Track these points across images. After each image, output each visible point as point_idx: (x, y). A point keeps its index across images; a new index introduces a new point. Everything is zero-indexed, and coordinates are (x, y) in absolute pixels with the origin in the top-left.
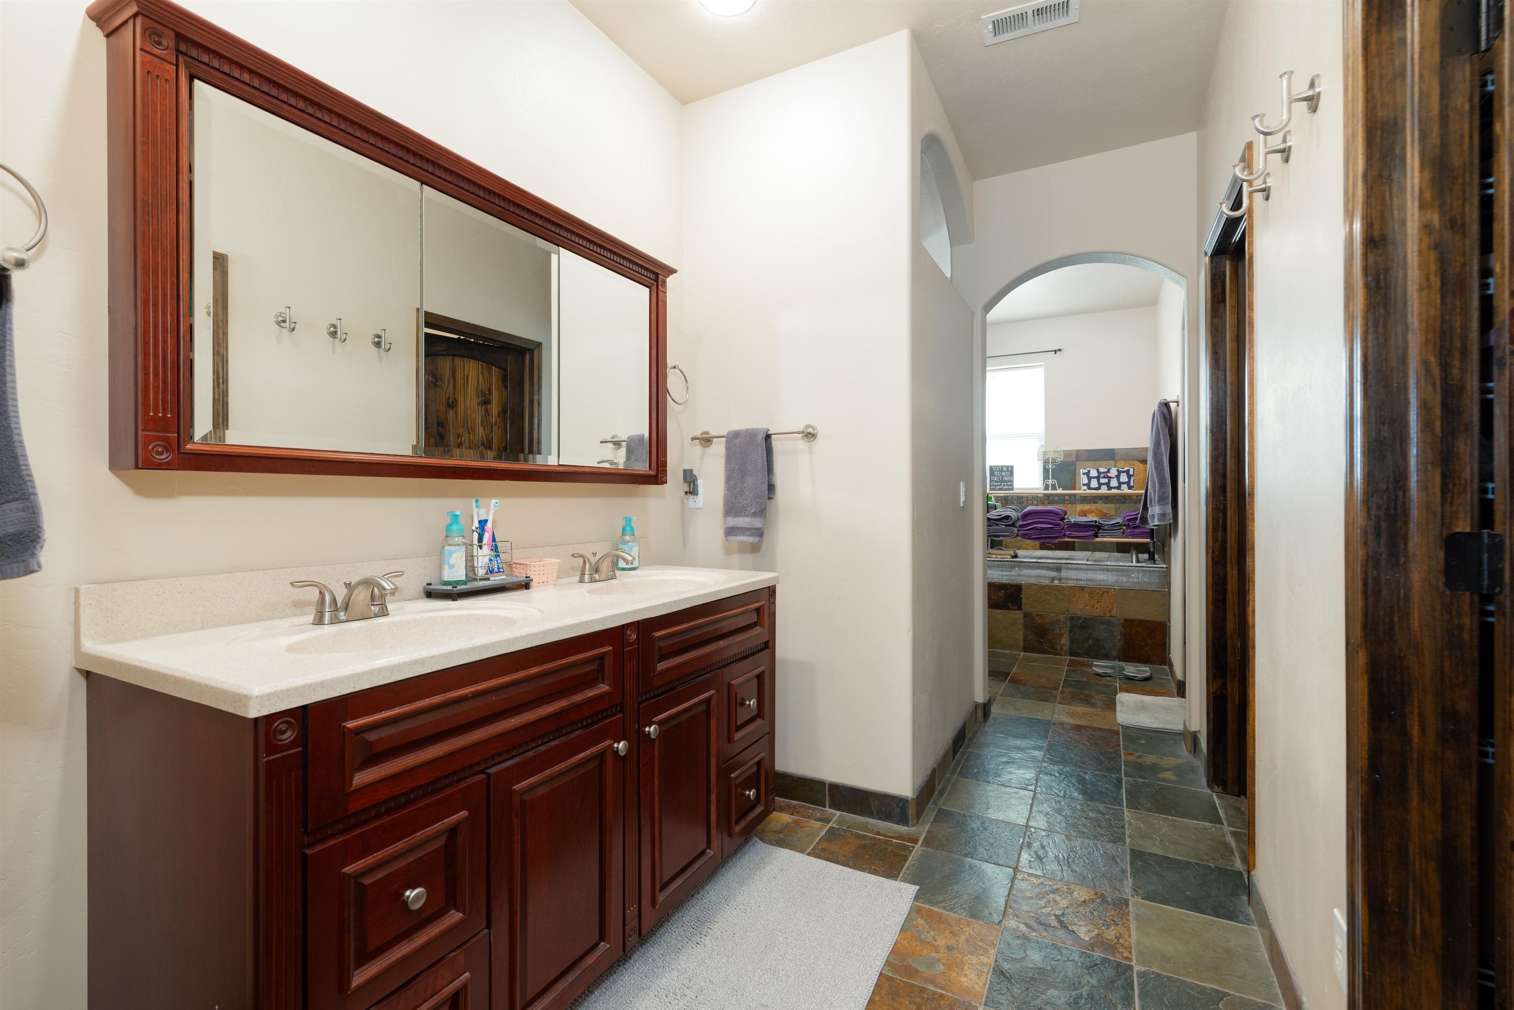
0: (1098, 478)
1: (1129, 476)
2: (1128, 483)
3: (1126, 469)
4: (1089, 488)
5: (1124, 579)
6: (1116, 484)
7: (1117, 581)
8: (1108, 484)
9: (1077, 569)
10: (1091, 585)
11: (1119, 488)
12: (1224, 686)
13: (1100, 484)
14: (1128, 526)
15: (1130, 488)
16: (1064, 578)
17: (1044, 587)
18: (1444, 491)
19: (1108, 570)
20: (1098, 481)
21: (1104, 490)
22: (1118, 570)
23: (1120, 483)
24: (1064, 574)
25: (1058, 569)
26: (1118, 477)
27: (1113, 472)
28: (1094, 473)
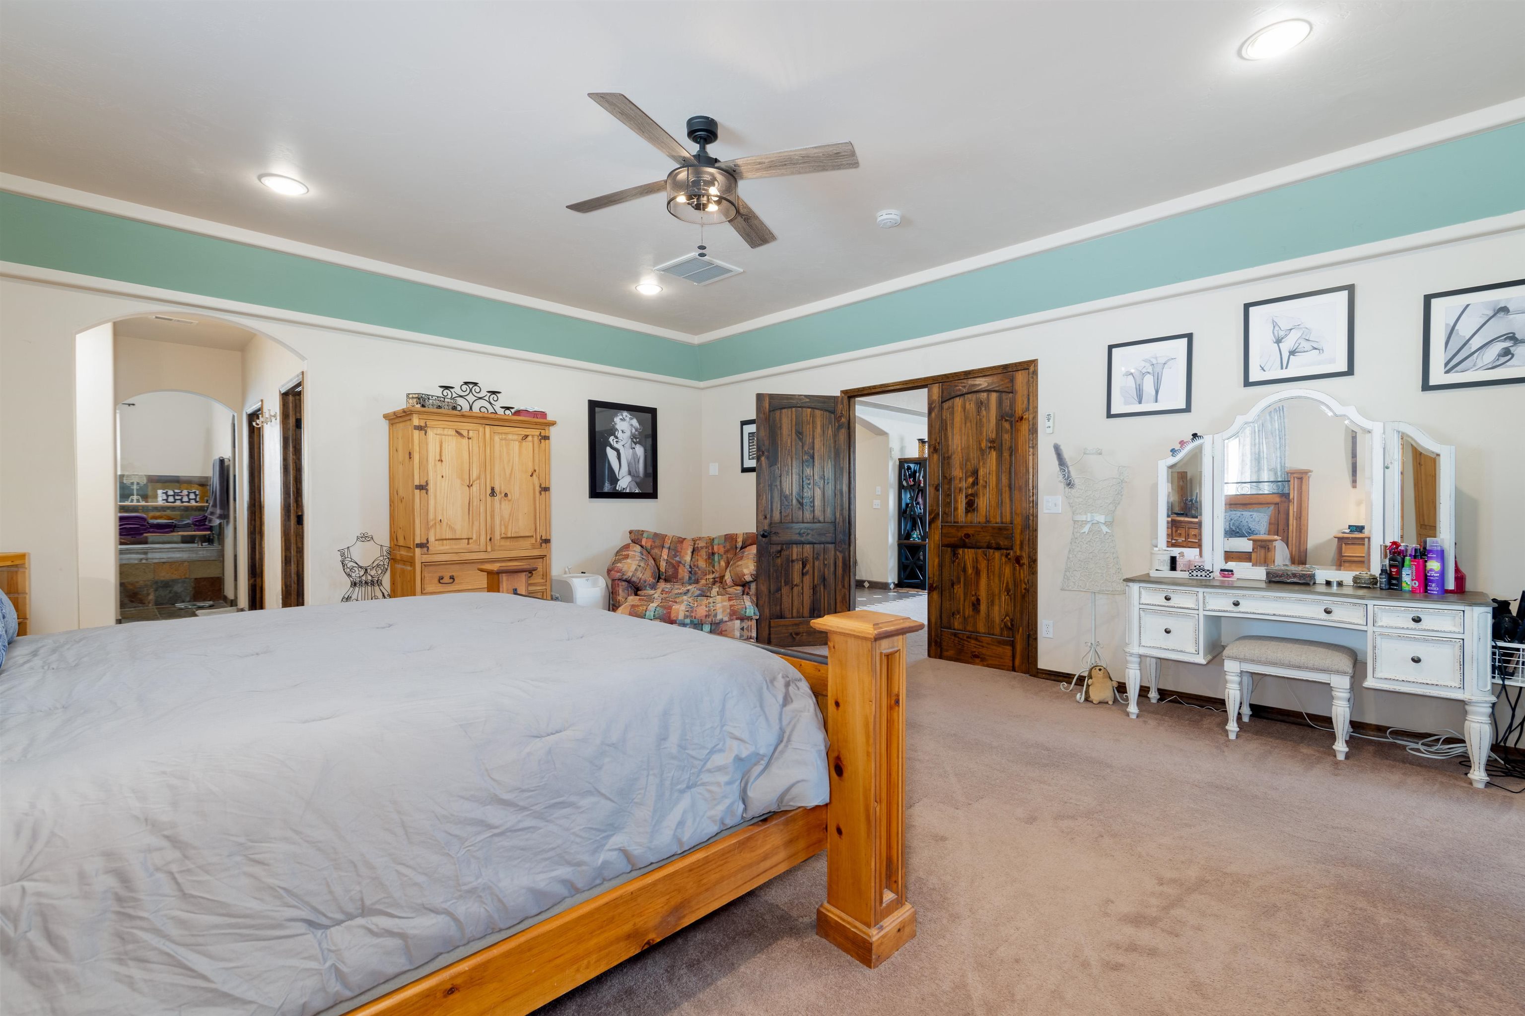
0: (174, 496)
1: (196, 495)
2: (195, 499)
3: (194, 491)
4: (168, 502)
5: (194, 555)
6: (187, 500)
7: (189, 557)
8: (181, 500)
9: (160, 552)
10: (170, 560)
11: (189, 502)
12: (255, 581)
13: (175, 500)
14: (195, 525)
15: (197, 502)
16: (150, 559)
17: (134, 565)
18: (297, 507)
19: (183, 551)
20: (174, 497)
21: (178, 503)
22: (190, 551)
23: (190, 499)
24: (150, 556)
25: (146, 553)
26: (188, 495)
27: (185, 492)
28: (171, 493)
